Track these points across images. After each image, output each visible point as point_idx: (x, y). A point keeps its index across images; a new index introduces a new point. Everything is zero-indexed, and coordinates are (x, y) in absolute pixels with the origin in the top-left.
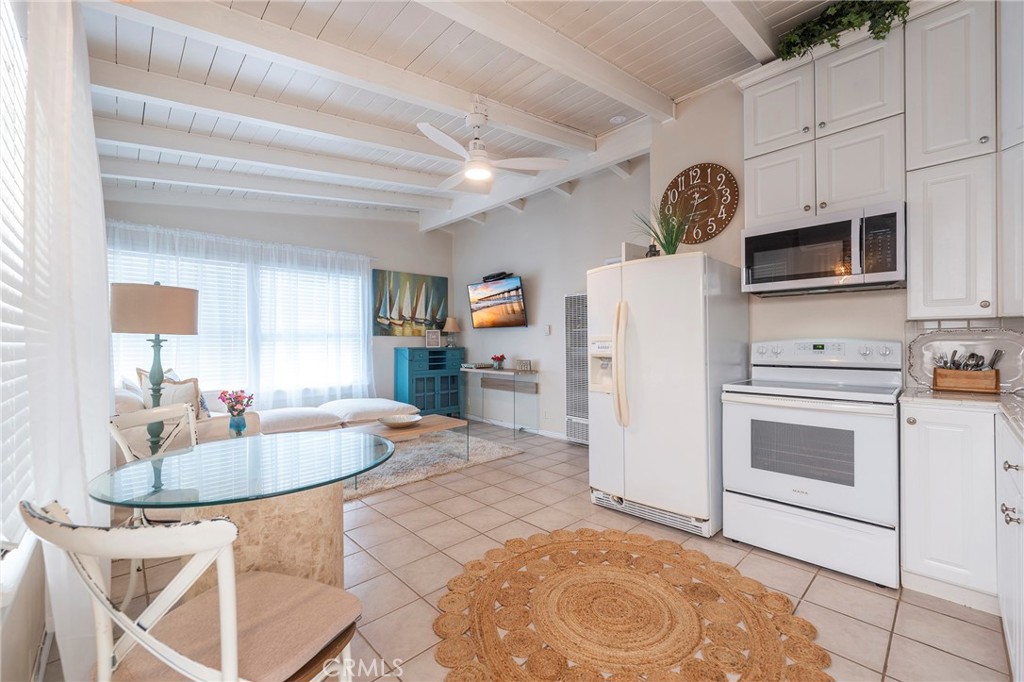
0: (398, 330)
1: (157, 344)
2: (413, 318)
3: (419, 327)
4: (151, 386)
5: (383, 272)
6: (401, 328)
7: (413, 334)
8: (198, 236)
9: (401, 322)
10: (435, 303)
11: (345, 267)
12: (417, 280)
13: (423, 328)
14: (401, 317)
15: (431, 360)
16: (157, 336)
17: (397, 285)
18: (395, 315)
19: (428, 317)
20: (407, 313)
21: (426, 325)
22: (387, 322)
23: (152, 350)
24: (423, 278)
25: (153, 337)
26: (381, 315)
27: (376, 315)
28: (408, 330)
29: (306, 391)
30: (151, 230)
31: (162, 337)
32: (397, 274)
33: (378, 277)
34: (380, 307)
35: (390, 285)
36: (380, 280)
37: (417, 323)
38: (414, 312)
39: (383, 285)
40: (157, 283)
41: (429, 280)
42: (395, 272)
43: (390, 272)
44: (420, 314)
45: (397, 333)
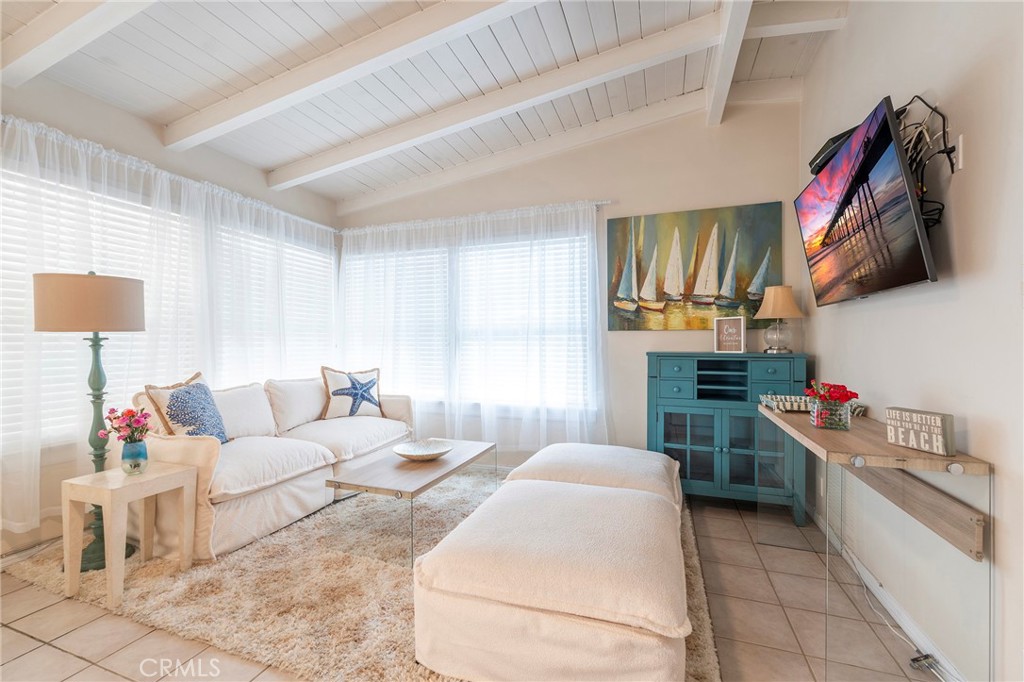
0: (655, 319)
1: (96, 344)
2: (688, 295)
3: (702, 313)
4: (91, 391)
5: (624, 221)
6: (661, 316)
7: (689, 325)
8: (400, 227)
9: (661, 305)
10: (745, 260)
11: (554, 226)
12: (697, 222)
13: (713, 315)
14: (661, 295)
15: (701, 380)
16: (96, 335)
17: (653, 238)
18: (648, 292)
19: (726, 291)
20: (674, 287)
21: (720, 307)
22: (632, 307)
23: (90, 350)
24: (712, 215)
25: (90, 335)
26: (620, 295)
27: (613, 296)
28: (676, 318)
29: (506, 410)
30: (368, 230)
31: (102, 335)
32: (652, 219)
33: (617, 232)
34: (619, 282)
35: (638, 241)
36: (619, 234)
37: (697, 304)
38: (690, 284)
39: (625, 241)
40: (92, 273)
41: (730, 219)
42: (646, 216)
43: (638, 219)
44: (706, 286)
45: (651, 325)
